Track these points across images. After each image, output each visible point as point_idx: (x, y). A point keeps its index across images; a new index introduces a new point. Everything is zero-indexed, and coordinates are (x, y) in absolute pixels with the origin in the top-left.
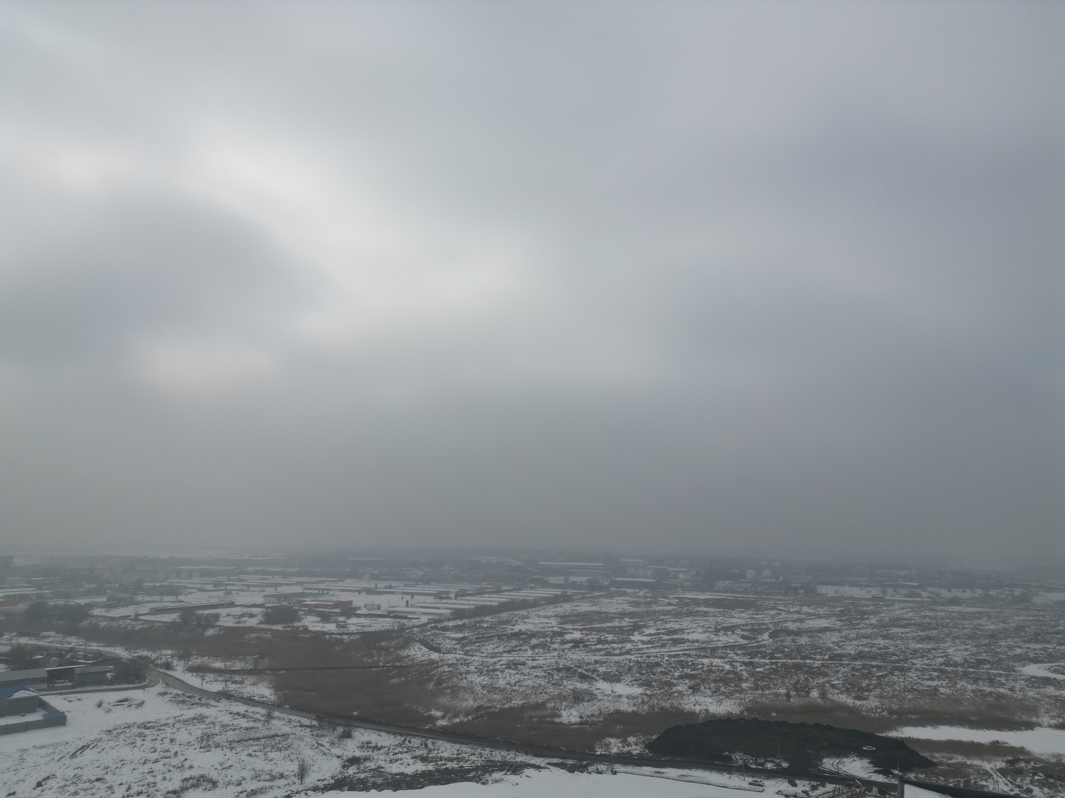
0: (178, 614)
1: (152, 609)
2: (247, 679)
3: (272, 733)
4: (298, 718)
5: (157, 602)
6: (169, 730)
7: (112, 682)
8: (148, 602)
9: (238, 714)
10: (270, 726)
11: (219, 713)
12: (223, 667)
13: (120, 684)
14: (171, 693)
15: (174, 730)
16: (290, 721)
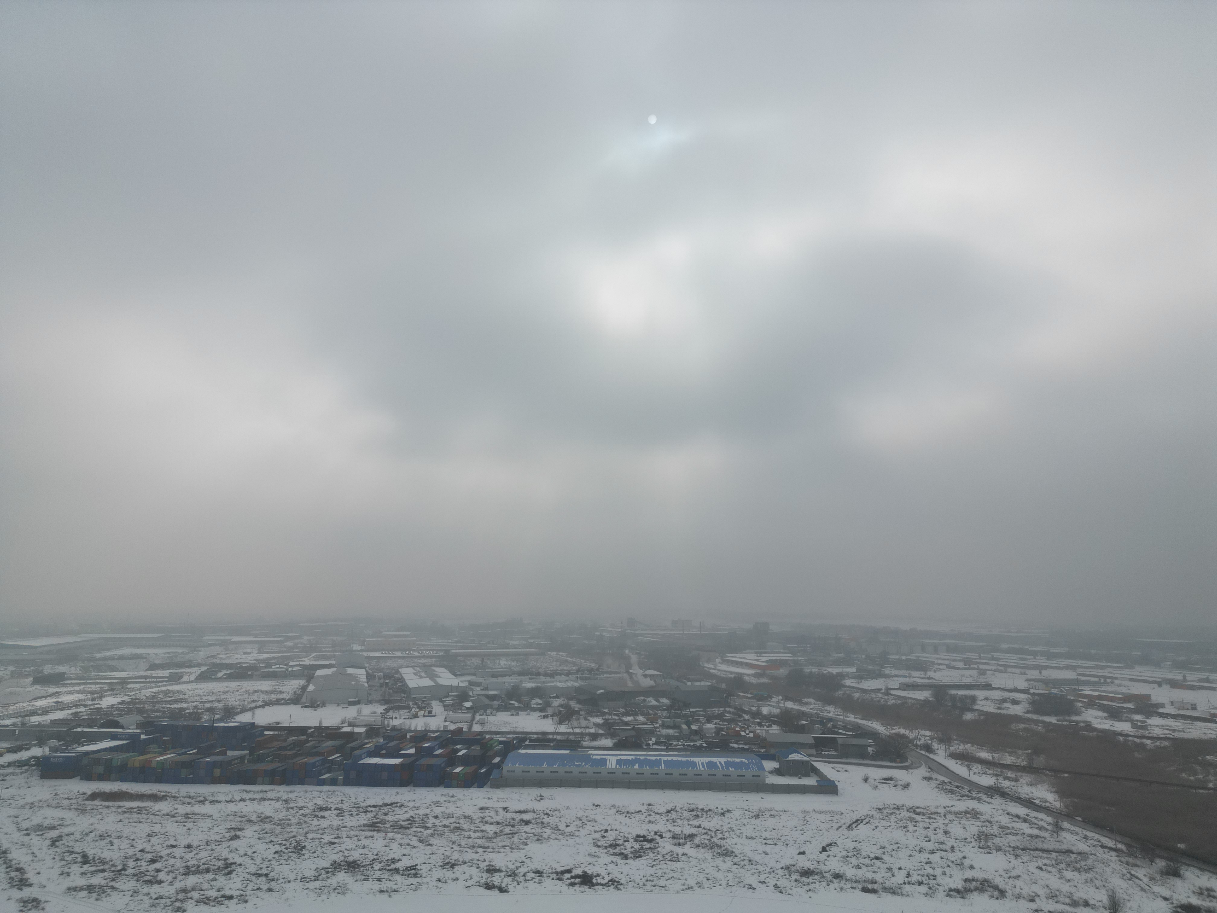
0: (930, 692)
1: (901, 684)
2: (1021, 776)
3: (1064, 847)
4: (1096, 836)
5: (906, 677)
6: (941, 820)
7: (874, 757)
8: (896, 676)
9: (1018, 816)
10: (1060, 838)
11: (994, 811)
12: (990, 758)
13: (882, 761)
14: (936, 779)
15: (947, 821)
16: (1086, 837)
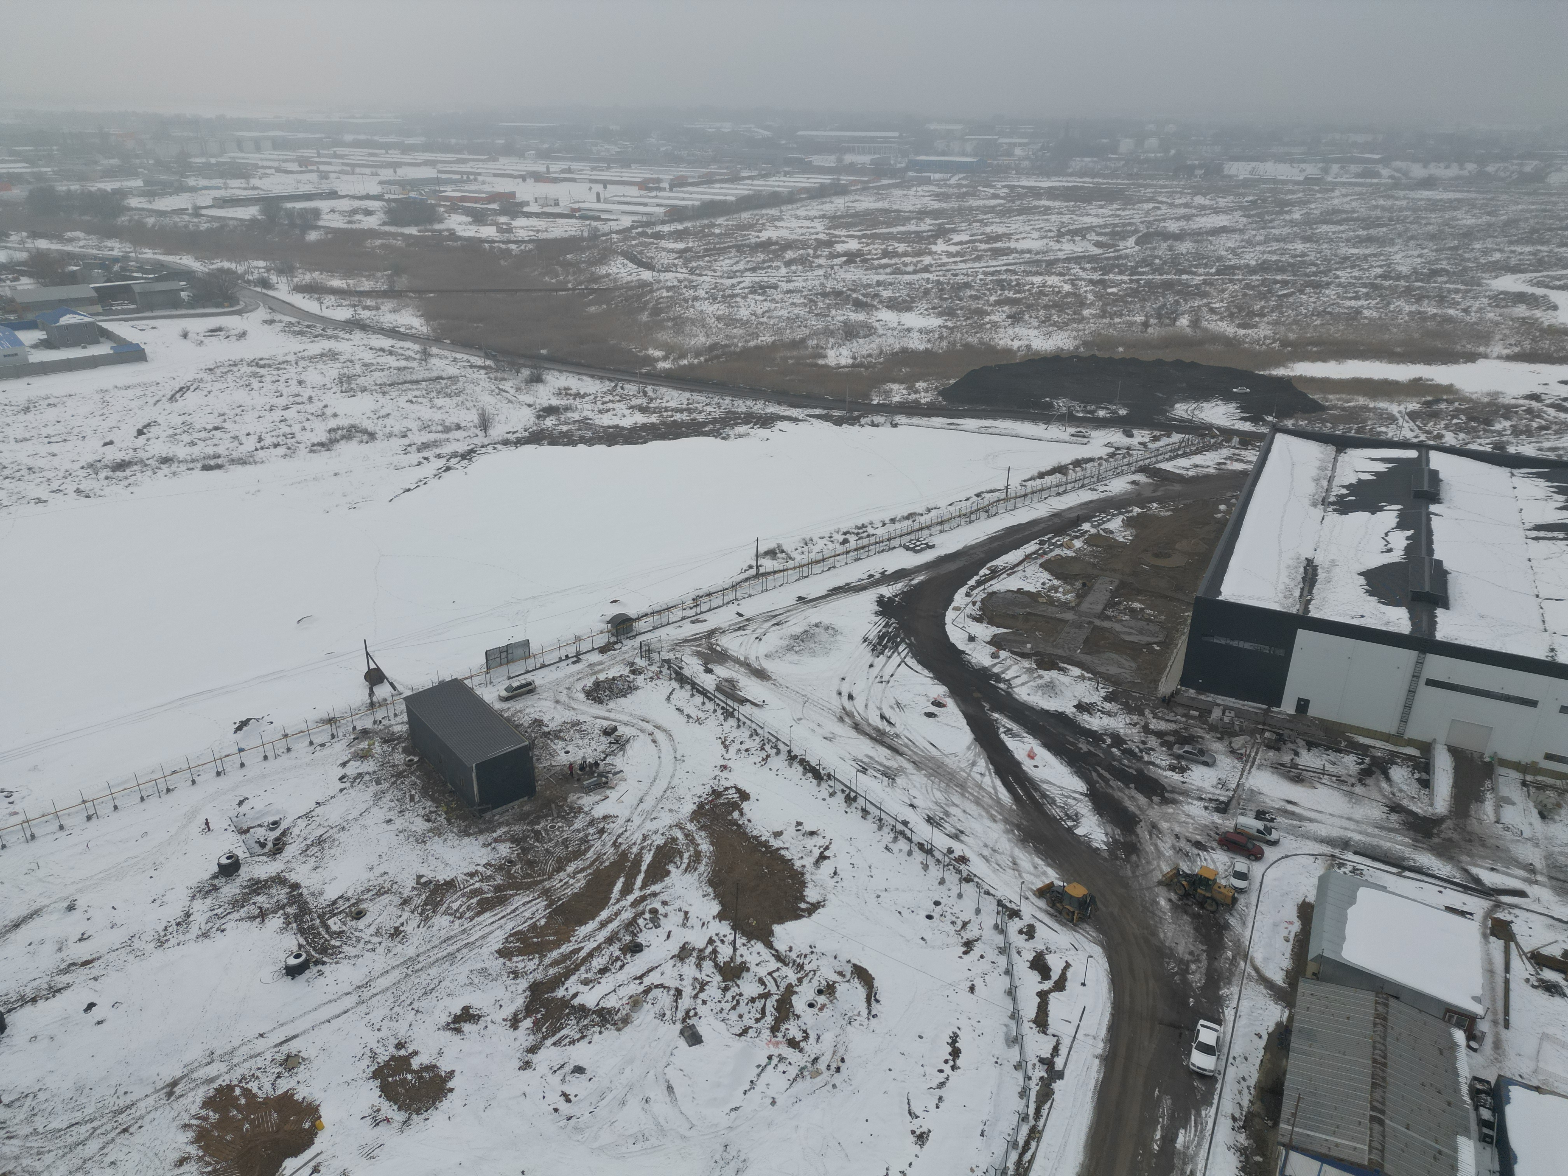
0: (257, 208)
1: (215, 199)
2: (382, 303)
3: (434, 374)
4: (466, 357)
5: (219, 188)
6: (292, 370)
7: (191, 305)
8: (206, 188)
9: (382, 350)
10: (429, 366)
11: (355, 348)
12: (345, 286)
13: (204, 307)
14: (280, 321)
15: (300, 369)
16: (455, 360)
